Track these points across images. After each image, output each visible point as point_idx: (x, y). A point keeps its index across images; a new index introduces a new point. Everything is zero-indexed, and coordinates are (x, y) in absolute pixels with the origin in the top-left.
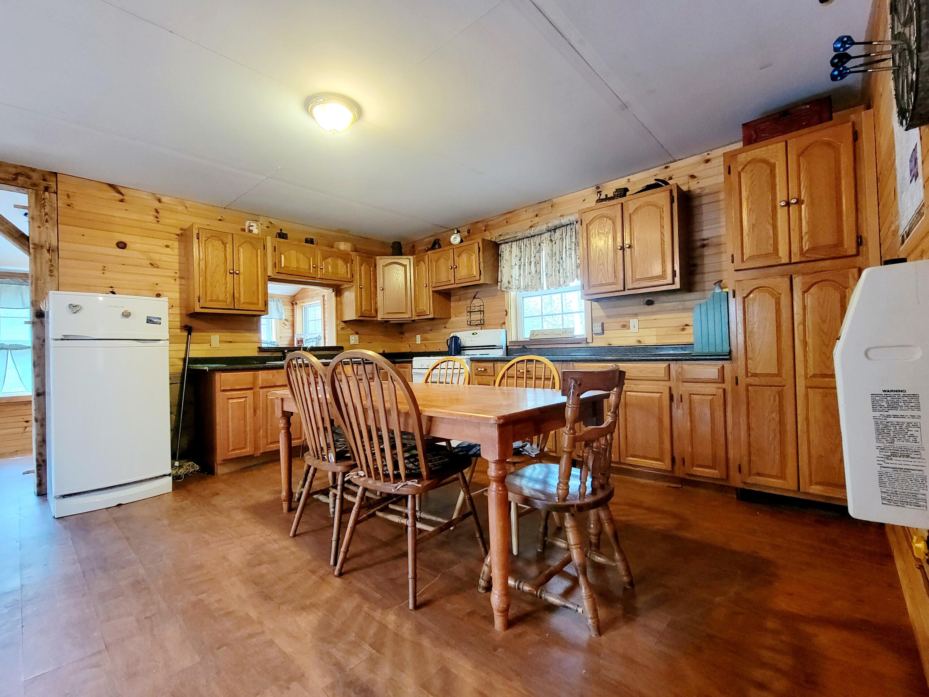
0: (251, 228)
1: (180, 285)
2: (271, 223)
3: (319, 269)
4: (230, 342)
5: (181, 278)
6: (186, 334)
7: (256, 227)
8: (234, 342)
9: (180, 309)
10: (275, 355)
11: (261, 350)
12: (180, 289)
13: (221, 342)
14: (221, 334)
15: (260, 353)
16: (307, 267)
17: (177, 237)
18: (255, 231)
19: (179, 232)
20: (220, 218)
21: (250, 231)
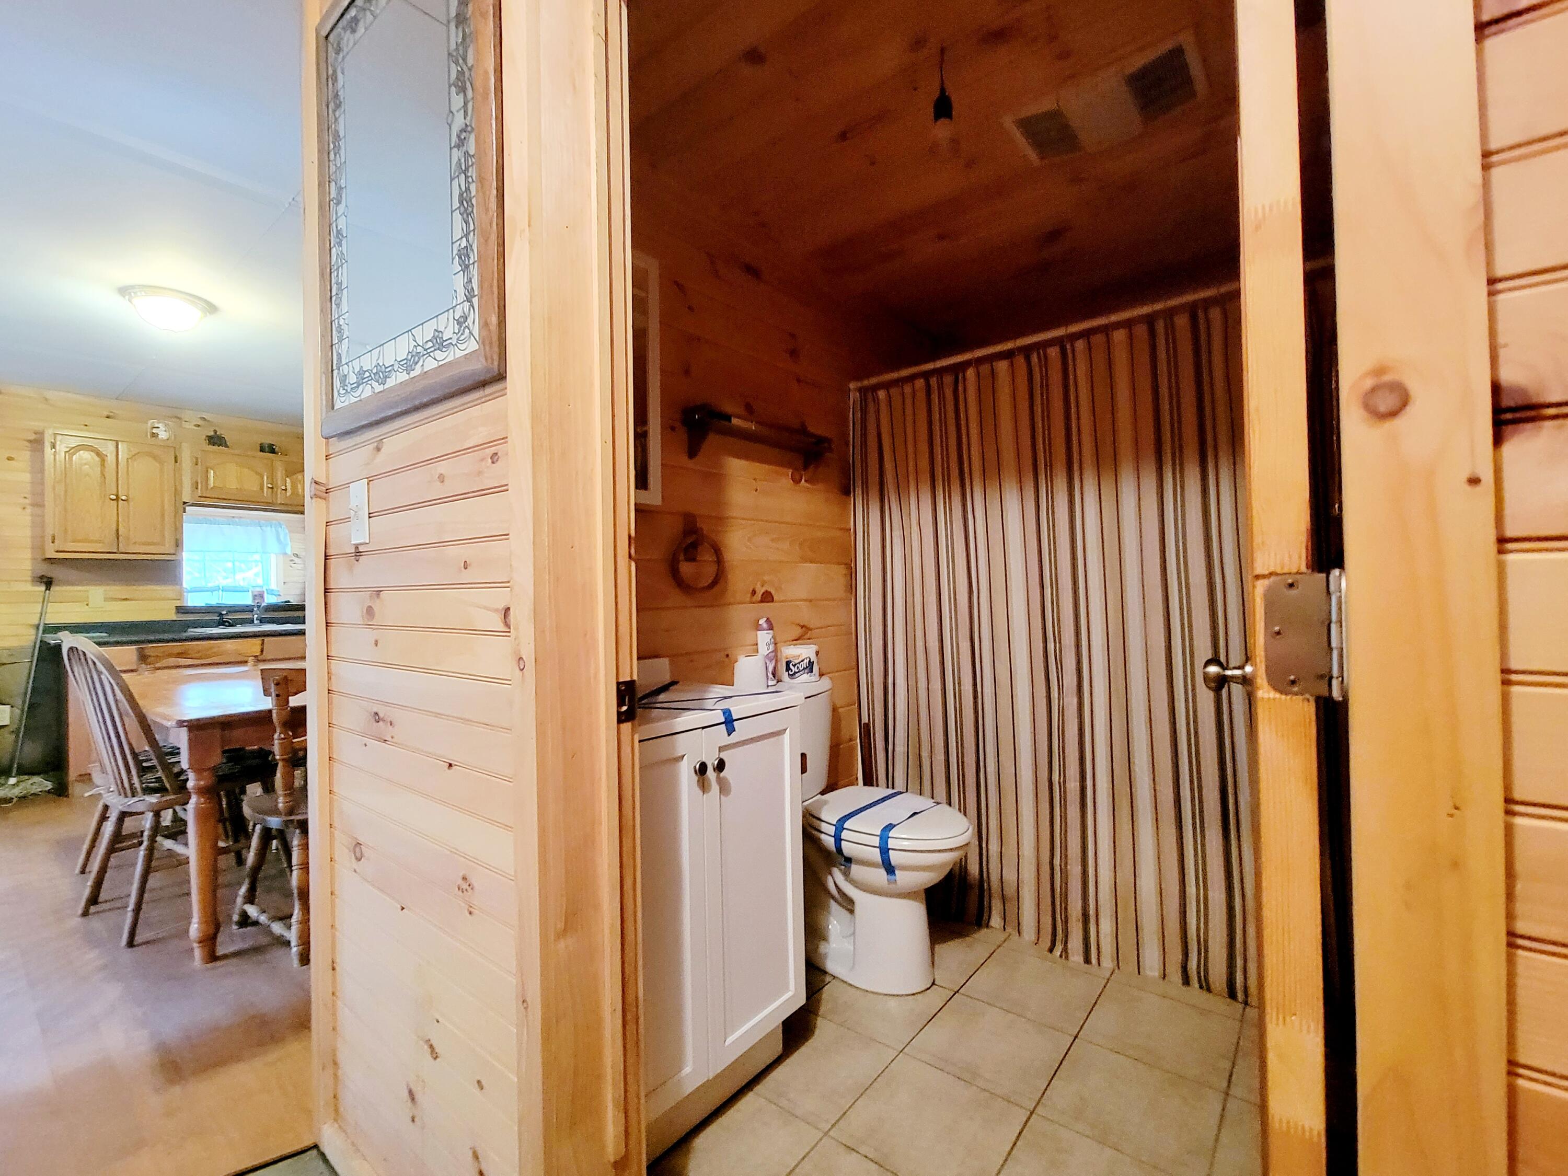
0: (155, 431)
1: (32, 515)
2: (204, 419)
3: (279, 491)
4: (126, 599)
5: (34, 505)
6: (43, 588)
7: (164, 429)
8: (132, 600)
9: (32, 553)
10: (208, 617)
11: (180, 610)
12: (33, 522)
13: (106, 599)
14: (108, 588)
15: (180, 615)
16: (256, 488)
17: (27, 444)
18: (163, 435)
19: (33, 437)
20: (106, 413)
21: (154, 435)
